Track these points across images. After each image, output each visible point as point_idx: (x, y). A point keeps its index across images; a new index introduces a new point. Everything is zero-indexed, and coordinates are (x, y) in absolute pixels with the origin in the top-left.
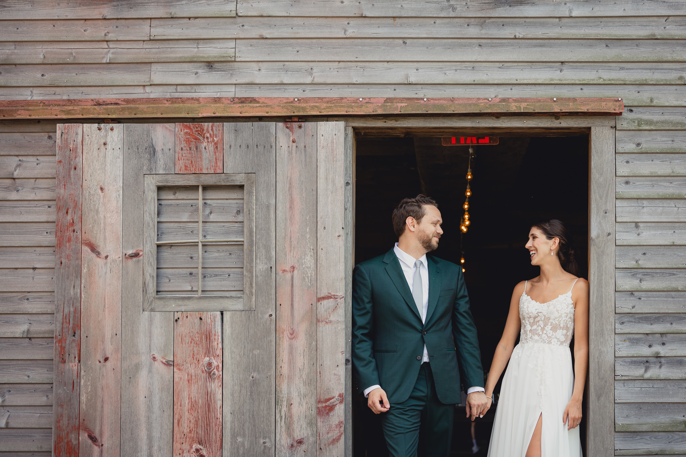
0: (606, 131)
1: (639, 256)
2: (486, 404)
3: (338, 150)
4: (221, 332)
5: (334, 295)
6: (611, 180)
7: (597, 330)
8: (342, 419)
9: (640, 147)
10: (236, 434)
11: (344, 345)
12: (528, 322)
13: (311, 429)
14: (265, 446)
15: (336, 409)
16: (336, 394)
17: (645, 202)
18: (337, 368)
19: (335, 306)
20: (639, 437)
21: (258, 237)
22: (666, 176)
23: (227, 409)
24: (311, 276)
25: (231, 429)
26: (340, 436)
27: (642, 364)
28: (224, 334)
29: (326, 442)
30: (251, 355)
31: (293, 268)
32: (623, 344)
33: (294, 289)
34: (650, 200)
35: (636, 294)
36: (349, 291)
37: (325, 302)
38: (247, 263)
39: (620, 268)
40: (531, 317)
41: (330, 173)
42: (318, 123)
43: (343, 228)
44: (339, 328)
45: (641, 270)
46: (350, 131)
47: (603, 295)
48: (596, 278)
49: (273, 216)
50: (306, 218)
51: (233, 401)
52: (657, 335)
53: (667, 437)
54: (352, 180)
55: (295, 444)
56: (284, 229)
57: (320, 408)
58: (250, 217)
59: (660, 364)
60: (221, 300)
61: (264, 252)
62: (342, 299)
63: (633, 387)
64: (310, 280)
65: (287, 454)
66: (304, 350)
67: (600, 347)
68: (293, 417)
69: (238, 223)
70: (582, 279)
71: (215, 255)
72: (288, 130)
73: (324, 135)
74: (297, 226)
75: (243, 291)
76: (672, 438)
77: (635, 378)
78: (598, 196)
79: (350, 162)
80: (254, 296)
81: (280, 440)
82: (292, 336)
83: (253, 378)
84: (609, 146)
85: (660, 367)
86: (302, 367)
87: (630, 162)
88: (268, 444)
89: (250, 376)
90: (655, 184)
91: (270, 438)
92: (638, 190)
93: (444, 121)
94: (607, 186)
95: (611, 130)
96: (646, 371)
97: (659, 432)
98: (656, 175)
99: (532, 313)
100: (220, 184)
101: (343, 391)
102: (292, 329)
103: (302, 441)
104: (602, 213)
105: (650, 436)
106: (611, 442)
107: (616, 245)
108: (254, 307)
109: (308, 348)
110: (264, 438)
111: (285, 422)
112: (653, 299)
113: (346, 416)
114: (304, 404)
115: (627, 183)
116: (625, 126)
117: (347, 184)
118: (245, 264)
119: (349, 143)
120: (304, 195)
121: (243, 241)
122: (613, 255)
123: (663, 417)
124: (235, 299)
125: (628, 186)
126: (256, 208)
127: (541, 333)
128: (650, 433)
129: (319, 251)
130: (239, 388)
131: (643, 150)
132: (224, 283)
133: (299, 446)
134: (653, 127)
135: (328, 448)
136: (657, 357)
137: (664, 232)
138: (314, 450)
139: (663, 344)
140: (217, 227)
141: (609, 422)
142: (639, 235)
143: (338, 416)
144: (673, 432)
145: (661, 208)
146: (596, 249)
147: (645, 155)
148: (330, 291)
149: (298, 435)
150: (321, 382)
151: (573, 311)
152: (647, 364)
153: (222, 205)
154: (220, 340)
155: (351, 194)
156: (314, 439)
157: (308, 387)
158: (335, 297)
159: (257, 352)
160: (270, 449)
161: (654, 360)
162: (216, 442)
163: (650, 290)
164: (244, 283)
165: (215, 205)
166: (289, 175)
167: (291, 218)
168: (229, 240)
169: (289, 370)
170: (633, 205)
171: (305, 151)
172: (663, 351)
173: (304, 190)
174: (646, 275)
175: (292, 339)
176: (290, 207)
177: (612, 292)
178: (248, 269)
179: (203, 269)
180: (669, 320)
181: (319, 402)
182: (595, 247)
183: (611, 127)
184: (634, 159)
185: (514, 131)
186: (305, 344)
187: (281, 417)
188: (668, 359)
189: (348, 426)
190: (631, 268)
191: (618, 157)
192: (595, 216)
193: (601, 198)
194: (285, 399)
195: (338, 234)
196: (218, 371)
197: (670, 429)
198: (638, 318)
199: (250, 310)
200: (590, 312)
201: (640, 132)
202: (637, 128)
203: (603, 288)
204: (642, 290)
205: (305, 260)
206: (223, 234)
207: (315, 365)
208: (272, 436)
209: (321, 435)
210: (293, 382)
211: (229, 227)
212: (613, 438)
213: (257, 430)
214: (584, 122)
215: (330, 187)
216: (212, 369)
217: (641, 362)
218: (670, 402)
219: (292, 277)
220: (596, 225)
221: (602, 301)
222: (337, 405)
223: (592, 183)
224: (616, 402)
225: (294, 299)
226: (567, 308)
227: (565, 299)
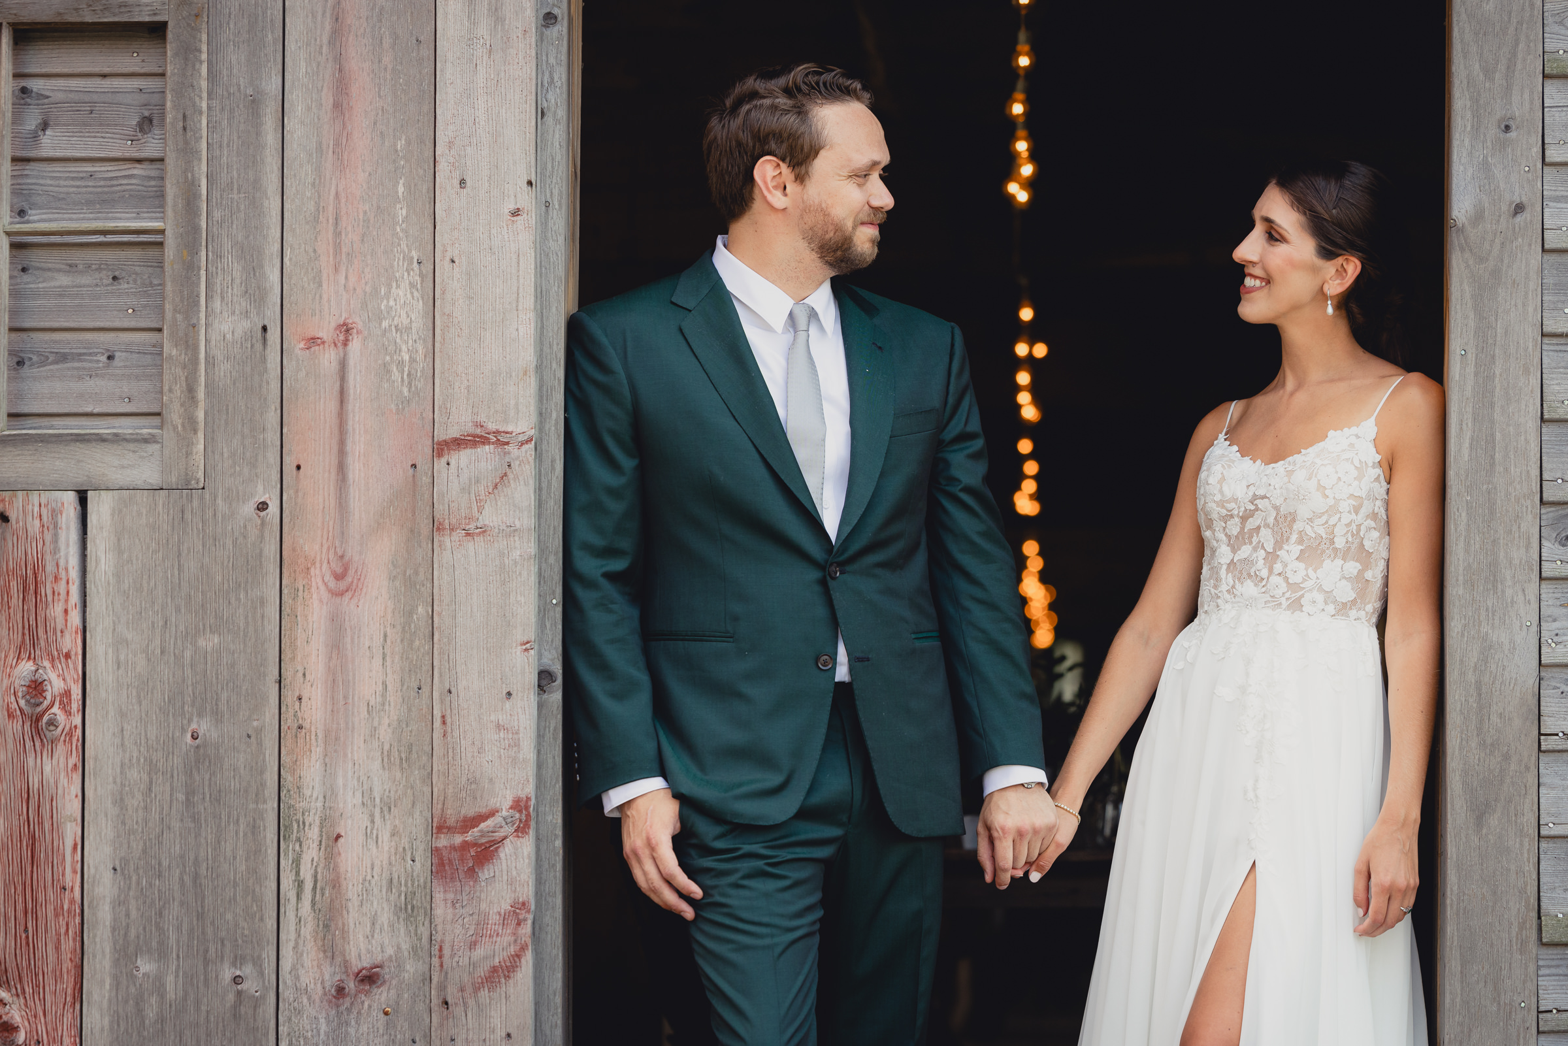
2: (1051, 829)
4: (77, 568)
5: (497, 433)
6: (1527, 7)
7: (1475, 566)
8: (527, 892)
10: (131, 949)
11: (533, 619)
12: (1222, 536)
13: (412, 929)
14: (239, 993)
15: (502, 855)
16: (503, 800)
18: (508, 705)
19: (500, 473)
21: (217, 215)
23: (100, 855)
24: (412, 360)
25: (114, 929)
26: (519, 956)
28: (89, 576)
29: (466, 978)
30: (188, 654)
31: (346, 329)
33: (350, 407)
36: (554, 415)
37: (463, 458)
38: (175, 310)
39: (1561, 335)
40: (1232, 516)
43: (530, 183)
44: (516, 554)
47: (1498, 436)
48: (1471, 369)
49: (271, 138)
50: (395, 145)
51: (123, 823)
54: (566, 4)
55: (351, 985)
56: (313, 185)
57: (445, 853)
58: (186, 143)
60: (80, 450)
61: (237, 270)
62: (526, 447)
64: (409, 375)
65: (322, 1021)
66: (385, 636)
67: (1485, 628)
68: (344, 883)
69: (145, 165)
70: (1416, 377)
71: (57, 283)
74: (362, 178)
75: (159, 414)
78: (1477, 66)
80: (201, 435)
81: (294, 968)
82: (342, 585)
83: (194, 737)
86: (379, 699)
88: (250, 986)
89: (183, 731)
91: (257, 962)
94: (1511, 30)
99: (1235, 500)
100: (79, 20)
101: (530, 790)
102: (342, 557)
103: (377, 974)
104: (1493, 132)
106: (1524, 982)
107: (1543, 250)
108: (201, 475)
109: (399, 628)
110: (238, 961)
111: (313, 903)
113: (539, 881)
114: (385, 836)
117: (549, 19)
118: (169, 315)
121: (162, 232)
122: (1532, 285)
124: (131, 446)
126: (209, 108)
129: (443, 266)
130: (145, 777)
132: (91, 385)
133: (367, 993)
135: (471, 1002)
138: (421, 1007)
140: (66, 179)
141: (1517, 909)
143: (511, 882)
146: (1471, 262)
148: (482, 418)
149: (363, 952)
150: (446, 755)
151: (1383, 491)
153: (87, 98)
154: (75, 597)
155: (564, 57)
156: (422, 967)
157: (398, 775)
158: (500, 440)
159: (209, 642)
160: (257, 1003)
162: (58, 978)
164: (166, 388)
165: (60, 96)
167: (337, 144)
168: (111, 225)
169: (329, 708)
173: (387, 42)
175: (341, 594)
176: (337, 106)
177: (1531, 422)
178: (181, 334)
179: (14, 335)
181: (441, 828)
182: (1467, 255)
186: (390, 616)
187: (300, 884)
189: (547, 919)
192: (1467, 142)
193: (1488, 73)
194: (313, 819)
195: (512, 207)
196: (68, 713)
199: (186, 486)
200: (1448, 496)
203: (1497, 410)
205: (392, 303)
206: (89, 203)
207: (426, 690)
208: (264, 955)
209: (447, 952)
210: (345, 755)
211: (112, 179)
212: (1532, 968)
213: (209, 931)
215: (483, 30)
216: (46, 703)
219: (343, 365)
220: (1470, 173)
221: (1492, 457)
222: (507, 842)
223: (1455, 18)
224: (1543, 832)
225: (349, 447)
226: (1359, 478)
227: (1352, 445)
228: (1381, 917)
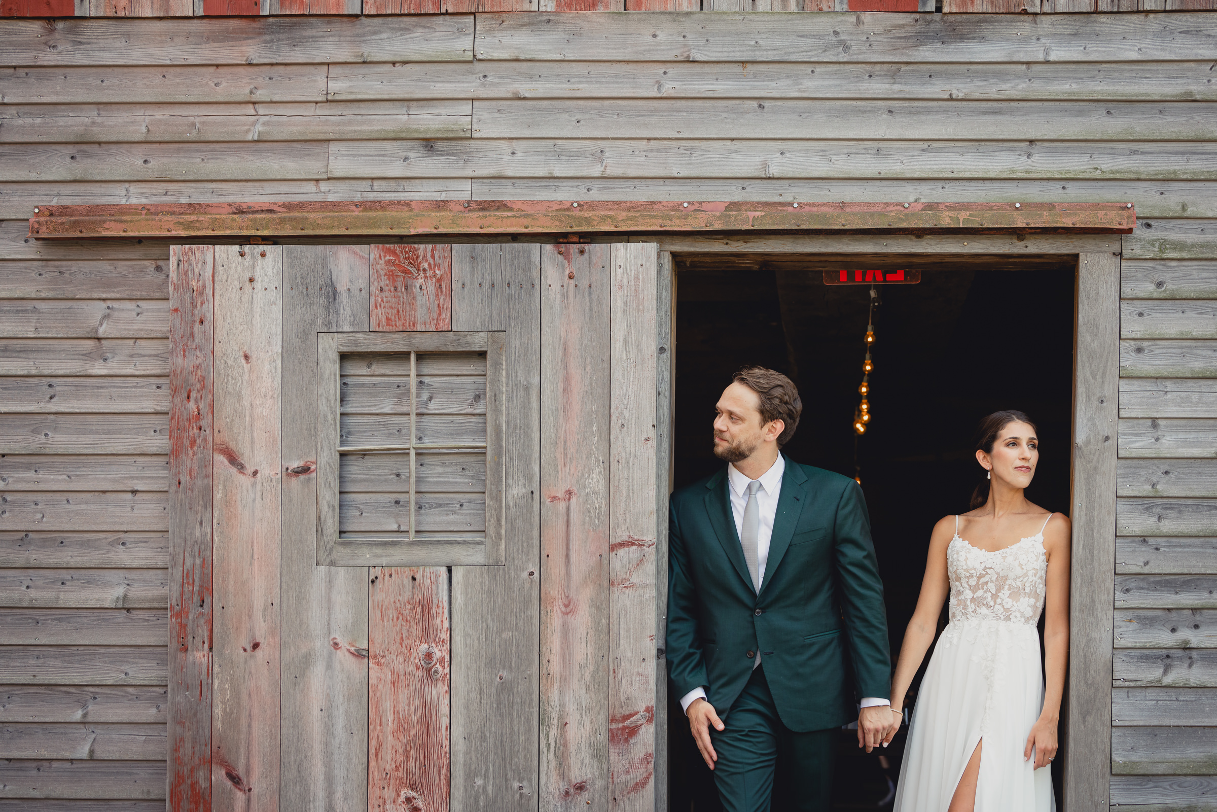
0: (1105, 261)
1: (1158, 476)
3: (645, 292)
4: (447, 601)
5: (639, 540)
6: (1112, 345)
7: (1084, 603)
8: (652, 749)
9: (1163, 289)
10: (473, 774)
11: (655, 626)
12: (966, 586)
13: (599, 765)
14: (521, 794)
15: (640, 732)
16: (641, 707)
17: (1170, 384)
18: (643, 664)
19: (640, 559)
20: (1151, 784)
21: (510, 440)
22: (1207, 339)
23: (458, 731)
24: (600, 507)
25: (464, 765)
26: (648, 778)
27: (1159, 660)
28: (453, 605)
29: (624, 788)
30: (498, 641)
31: (569, 493)
32: (1127, 627)
33: (571, 529)
34: (1178, 380)
35: (1151, 541)
37: (623, 552)
38: (491, 484)
39: (1125, 497)
40: (972, 576)
41: (633, 332)
42: (613, 245)
43: (654, 426)
44: (647, 596)
45: (1161, 501)
46: (667, 260)
47: (1096, 543)
48: (1083, 513)
49: (535, 405)
50: (592, 408)
51: (469, 717)
52: (1185, 611)
53: (1199, 783)
54: (670, 343)
55: (572, 791)
56: (554, 426)
57: (615, 731)
58: (496, 407)
59: (1189, 661)
60: (448, 548)
61: (519, 465)
62: (652, 547)
63: (1143, 698)
64: (598, 514)
65: (559, 807)
66: (588, 633)
67: (1088, 631)
68: (569, 745)
69: (477, 417)
70: (1058, 515)
71: (437, 471)
72: (561, 258)
73: (622, 266)
74: (577, 423)
75: (484, 531)
76: (1207, 786)
77: (1148, 685)
78: (1088, 373)
79: (666, 312)
80: (503, 541)
81: (546, 783)
82: (568, 610)
83: (501, 679)
84: (1109, 286)
85: (1190, 666)
86: (585, 661)
87: (1145, 314)
88: (526, 791)
89: (496, 675)
90: (1188, 353)
91: (530, 780)
92: (1156, 363)
93: (826, 242)
94: (1105, 356)
95: (1114, 260)
96: (1165, 672)
97: (1186, 775)
98: (1190, 337)
99: (975, 569)
100: (446, 350)
101: (653, 703)
102: (568, 597)
103: (584, 786)
104: (1095, 403)
105: (1170, 783)
106: (1104, 792)
107: (1118, 458)
108: (503, 559)
109: (594, 629)
110: (521, 779)
111: (555, 753)
112: (1180, 550)
113: (657, 744)
114: (587, 724)
115: (1139, 350)
116: (1138, 251)
117: (662, 350)
118: (488, 486)
119: (666, 281)
120: (588, 369)
121: (485, 448)
122: (1112, 474)
123: (1192, 751)
124: (471, 546)
125: (1140, 355)
126: (506, 391)
127: (992, 603)
128: (1171, 777)
129: (614, 464)
130: (479, 697)
131: (1168, 294)
132: (453, 518)
133: (579, 794)
134: (1185, 255)
135: (626, 799)
136: (1185, 649)
137: (1201, 435)
138: (604, 801)
139: (1196, 627)
140: (441, 423)
141: (1101, 759)
142: (1157, 439)
143: (644, 745)
144: (1210, 775)
145: (1197, 395)
146: (1084, 463)
147: (1170, 302)
148: (632, 534)
149: (578, 775)
150: (615, 687)
151: (1045, 566)
152: (1168, 661)
153: (450, 386)
154: (446, 615)
155: (669, 368)
156: (604, 782)
157: (593, 696)
158: (640, 544)
159: (507, 635)
160: (529, 798)
161: (1179, 653)
162: (439, 787)
163: (1175, 534)
164: (487, 519)
165: (437, 385)
166: (563, 334)
167: (565, 407)
168: (462, 444)
169: (562, 665)
170: (1149, 388)
171: (590, 293)
172: (1195, 638)
173: (588, 360)
174: (1169, 508)
175: (567, 614)
176: (565, 390)
177: (1111, 537)
178: (494, 495)
179: (417, 495)
180: (1206, 586)
181: (613, 720)
182: (1083, 460)
183: (1114, 254)
184: (1152, 309)
185: (947, 260)
186: (589, 624)
187: (549, 745)
188: (1204, 652)
189: (660, 761)
190: (1144, 497)
191: (1125, 305)
192: (1083, 408)
193: (1094, 375)
194: (555, 716)
195: (646, 437)
196: (444, 668)
197: (1204, 771)
198: (1153, 582)
199: (497, 564)
201: (1163, 263)
202: (1158, 256)
203: (1096, 531)
204: (1162, 534)
205: (590, 481)
206: (451, 434)
207: (606, 657)
208: (533, 777)
209: (615, 776)
210: (569, 687)
211: (461, 423)
212: (1107, 785)
213: (508, 766)
214: (1067, 245)
215: (632, 355)
216: (433, 663)
217: (1157, 657)
218: (1206, 725)
219: (568, 509)
220: (1084, 422)
221: (1093, 553)
222: (643, 726)
223: (1079, 351)
224: (1113, 724)
225: (571, 547)
226: (1036, 561)
227: (1033, 545)
228: (1041, 763)
